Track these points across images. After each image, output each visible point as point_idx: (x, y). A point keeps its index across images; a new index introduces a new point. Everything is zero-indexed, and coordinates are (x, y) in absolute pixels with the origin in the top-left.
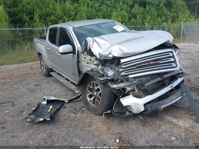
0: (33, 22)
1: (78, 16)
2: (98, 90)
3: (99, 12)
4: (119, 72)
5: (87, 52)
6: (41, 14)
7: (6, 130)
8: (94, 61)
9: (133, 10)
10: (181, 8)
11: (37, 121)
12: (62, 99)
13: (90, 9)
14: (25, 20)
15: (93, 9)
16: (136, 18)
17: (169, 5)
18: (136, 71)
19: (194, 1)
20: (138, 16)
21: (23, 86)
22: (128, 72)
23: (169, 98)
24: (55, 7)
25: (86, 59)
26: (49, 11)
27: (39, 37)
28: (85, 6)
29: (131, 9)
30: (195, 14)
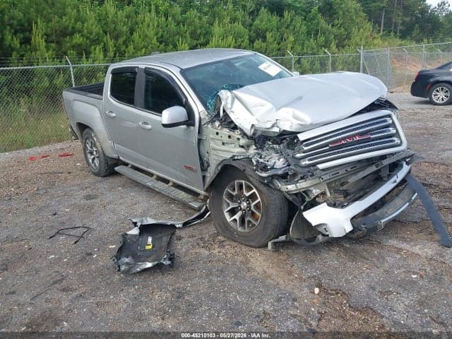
0: (30, 49)
1: (136, 35)
2: (253, 197)
3: (184, 25)
4: (296, 158)
5: (221, 121)
6: (49, 31)
7: (75, 294)
8: (238, 139)
9: (257, 22)
10: (354, 18)
11: (139, 270)
12: (169, 223)
13: (163, 19)
14: (10, 45)
15: (170, 19)
16: (264, 39)
17: (329, 11)
18: (329, 155)
19: (378, 3)
20: (269, 35)
21: (57, 200)
22: (316, 158)
23: (392, 204)
24: (81, 15)
25: (220, 135)
26: (66, 24)
27: (74, 89)
28: (150, 11)
29: (253, 20)
30: (382, 30)
